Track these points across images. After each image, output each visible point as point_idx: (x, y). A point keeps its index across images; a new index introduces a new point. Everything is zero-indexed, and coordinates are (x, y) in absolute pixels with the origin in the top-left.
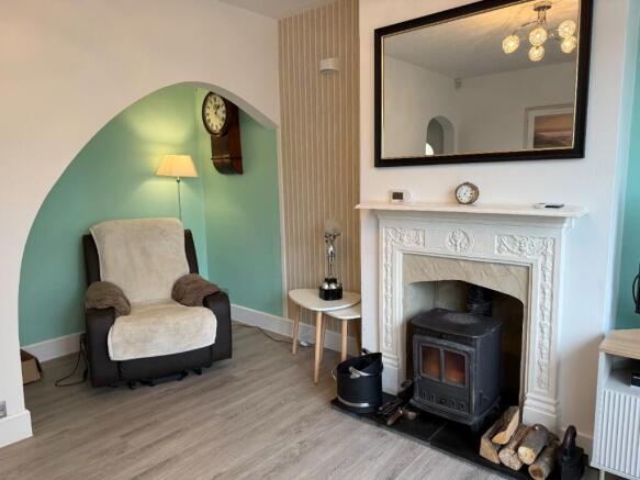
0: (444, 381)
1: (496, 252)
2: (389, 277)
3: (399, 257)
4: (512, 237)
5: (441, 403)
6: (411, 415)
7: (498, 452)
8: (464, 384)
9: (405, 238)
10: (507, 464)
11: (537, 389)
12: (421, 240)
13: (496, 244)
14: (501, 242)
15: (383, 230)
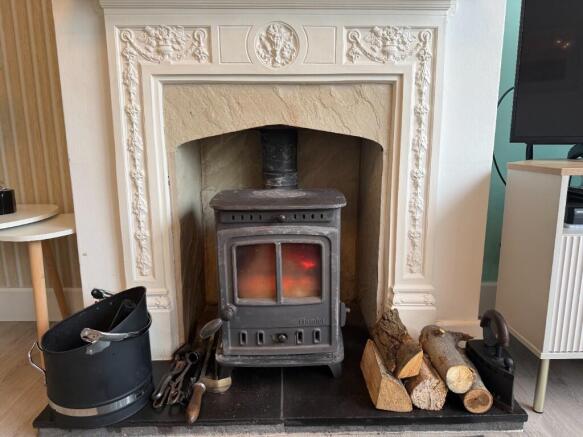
0: (283, 300)
1: (345, 60)
2: (138, 136)
3: (155, 90)
4: (372, 30)
5: (280, 341)
6: (224, 383)
7: (410, 393)
8: (319, 294)
9: (169, 48)
10: (423, 406)
11: (407, 275)
12: (204, 49)
13: (346, 46)
14: (353, 41)
15: (115, 35)
